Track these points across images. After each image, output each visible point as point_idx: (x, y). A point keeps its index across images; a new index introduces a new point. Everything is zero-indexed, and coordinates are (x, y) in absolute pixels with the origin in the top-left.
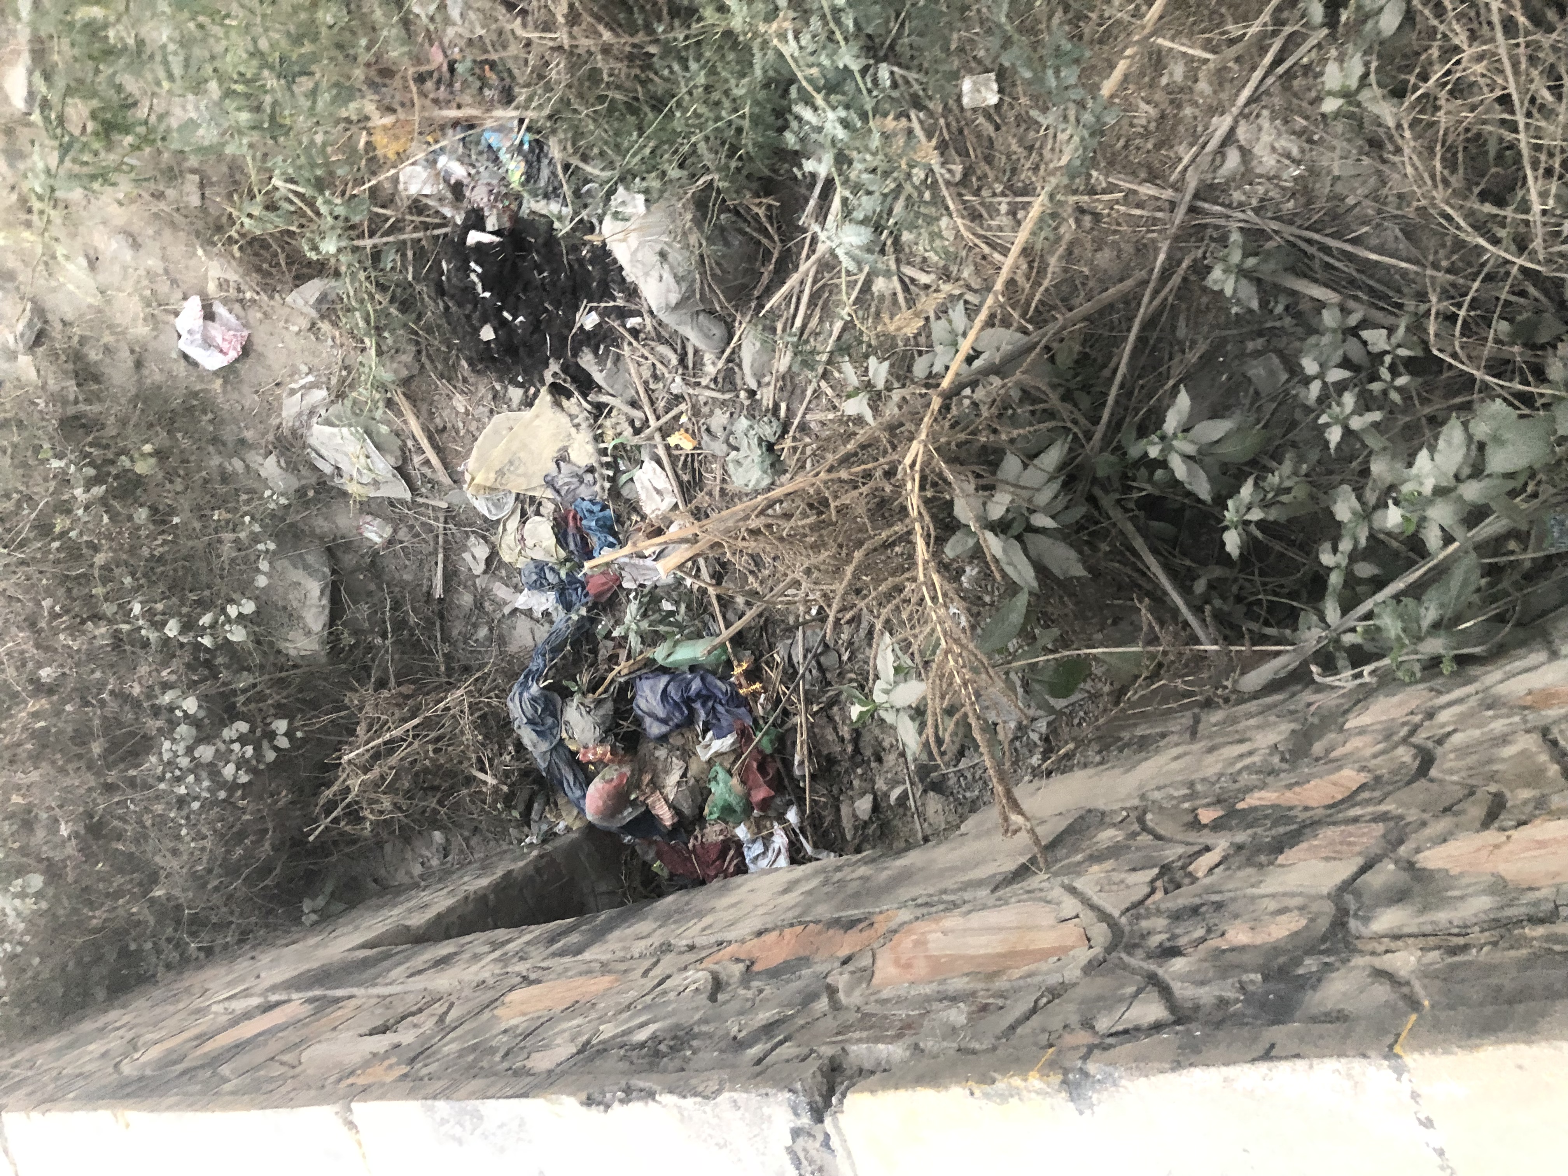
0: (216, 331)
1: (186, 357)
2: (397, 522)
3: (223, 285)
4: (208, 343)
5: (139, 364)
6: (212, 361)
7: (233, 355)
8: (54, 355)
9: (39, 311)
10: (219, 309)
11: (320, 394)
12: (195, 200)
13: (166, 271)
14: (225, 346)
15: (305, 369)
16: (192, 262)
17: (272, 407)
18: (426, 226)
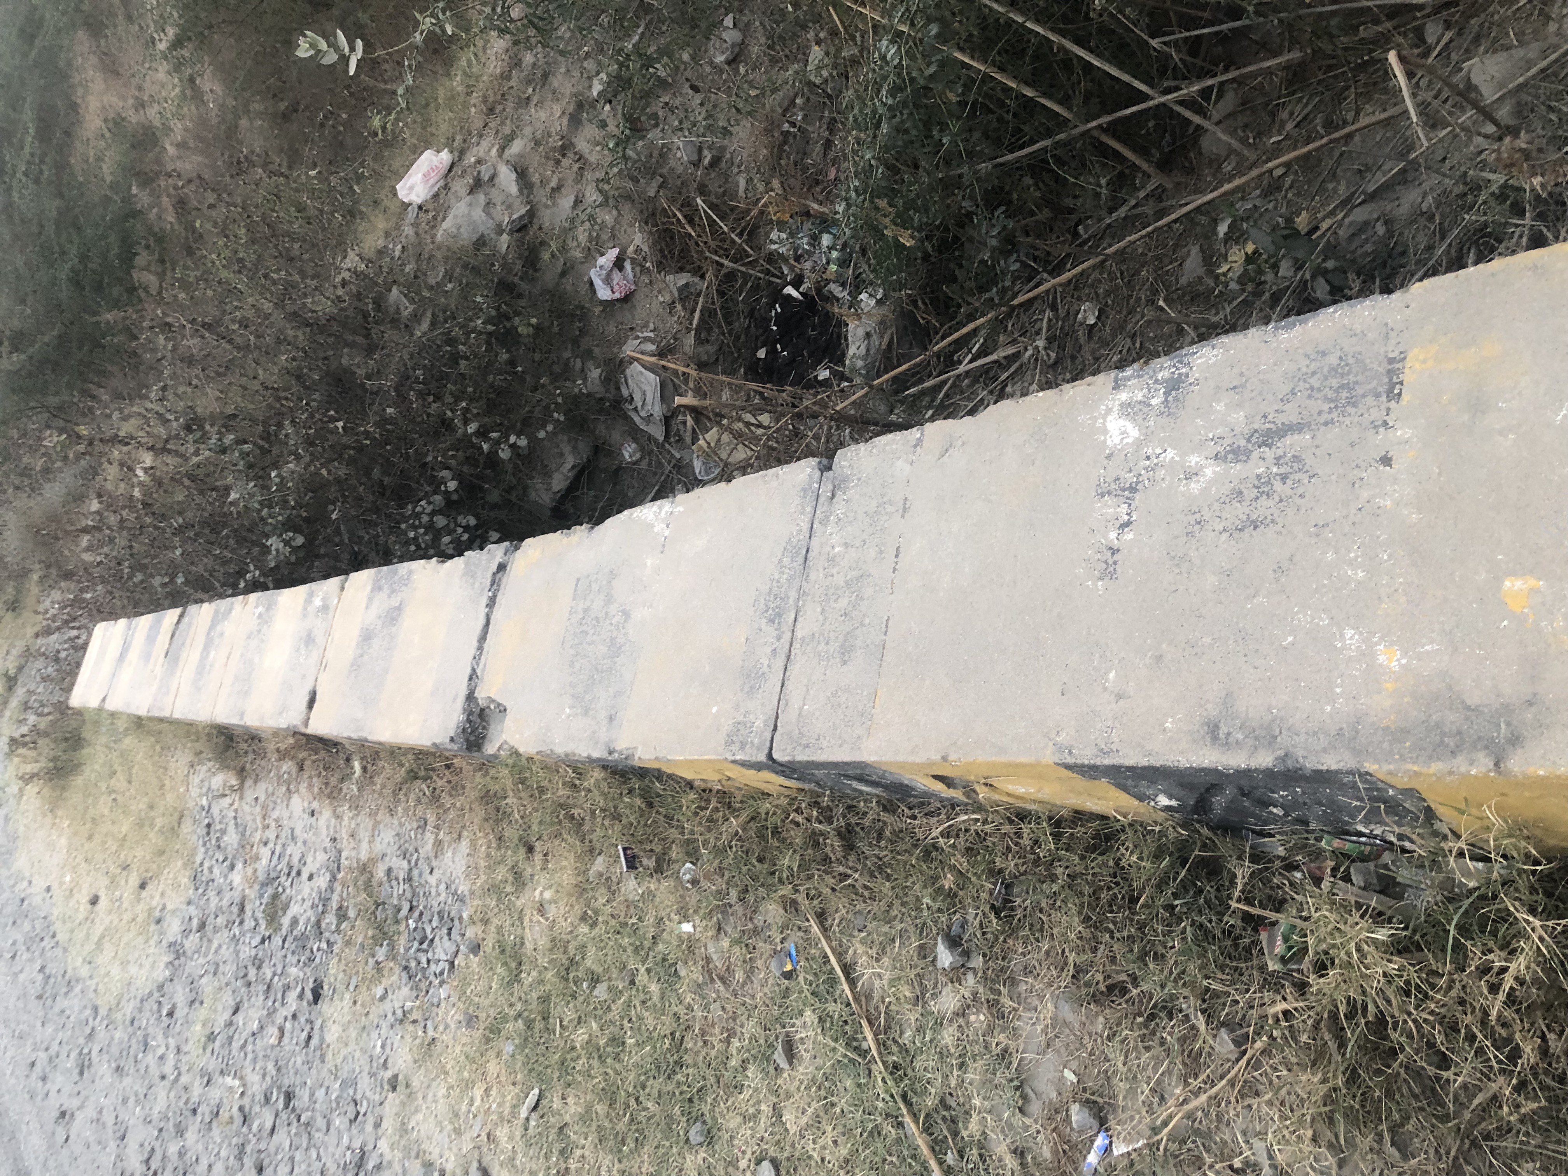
0: (617, 276)
1: (591, 284)
2: (646, 452)
3: (638, 250)
4: (608, 281)
5: (563, 274)
6: (604, 293)
7: (617, 295)
8: (521, 242)
9: (531, 214)
10: (628, 265)
11: (652, 347)
12: (652, 193)
13: (613, 228)
14: (616, 288)
15: (652, 326)
16: (630, 230)
17: (620, 342)
18: (768, 272)
